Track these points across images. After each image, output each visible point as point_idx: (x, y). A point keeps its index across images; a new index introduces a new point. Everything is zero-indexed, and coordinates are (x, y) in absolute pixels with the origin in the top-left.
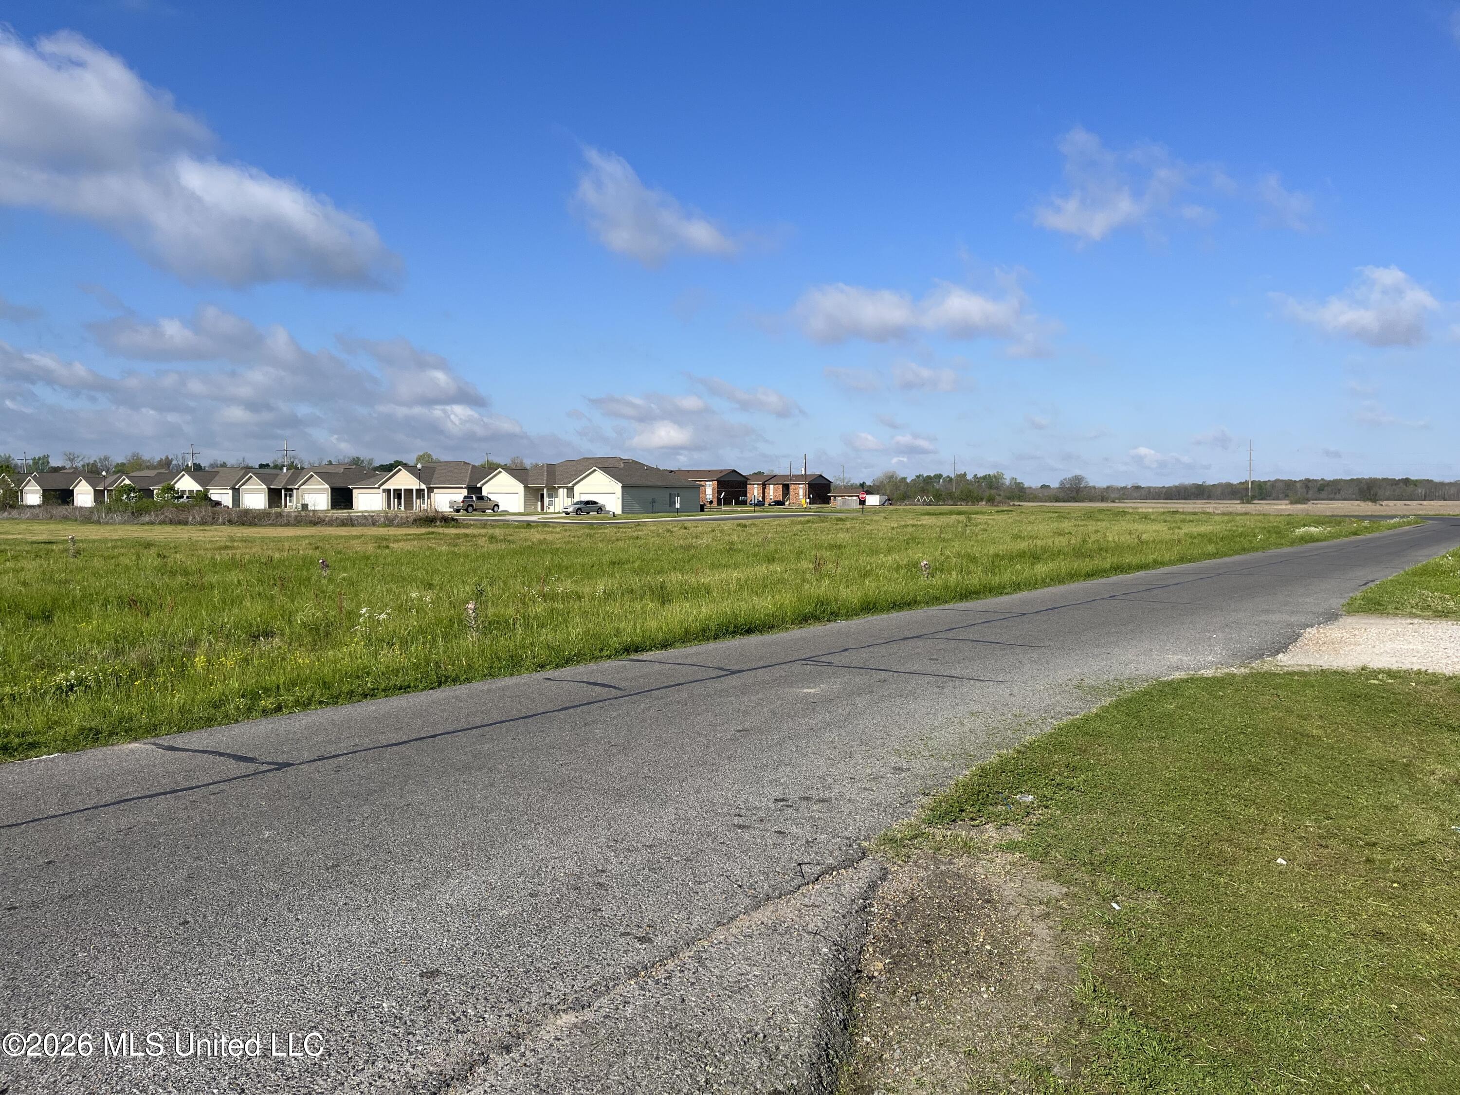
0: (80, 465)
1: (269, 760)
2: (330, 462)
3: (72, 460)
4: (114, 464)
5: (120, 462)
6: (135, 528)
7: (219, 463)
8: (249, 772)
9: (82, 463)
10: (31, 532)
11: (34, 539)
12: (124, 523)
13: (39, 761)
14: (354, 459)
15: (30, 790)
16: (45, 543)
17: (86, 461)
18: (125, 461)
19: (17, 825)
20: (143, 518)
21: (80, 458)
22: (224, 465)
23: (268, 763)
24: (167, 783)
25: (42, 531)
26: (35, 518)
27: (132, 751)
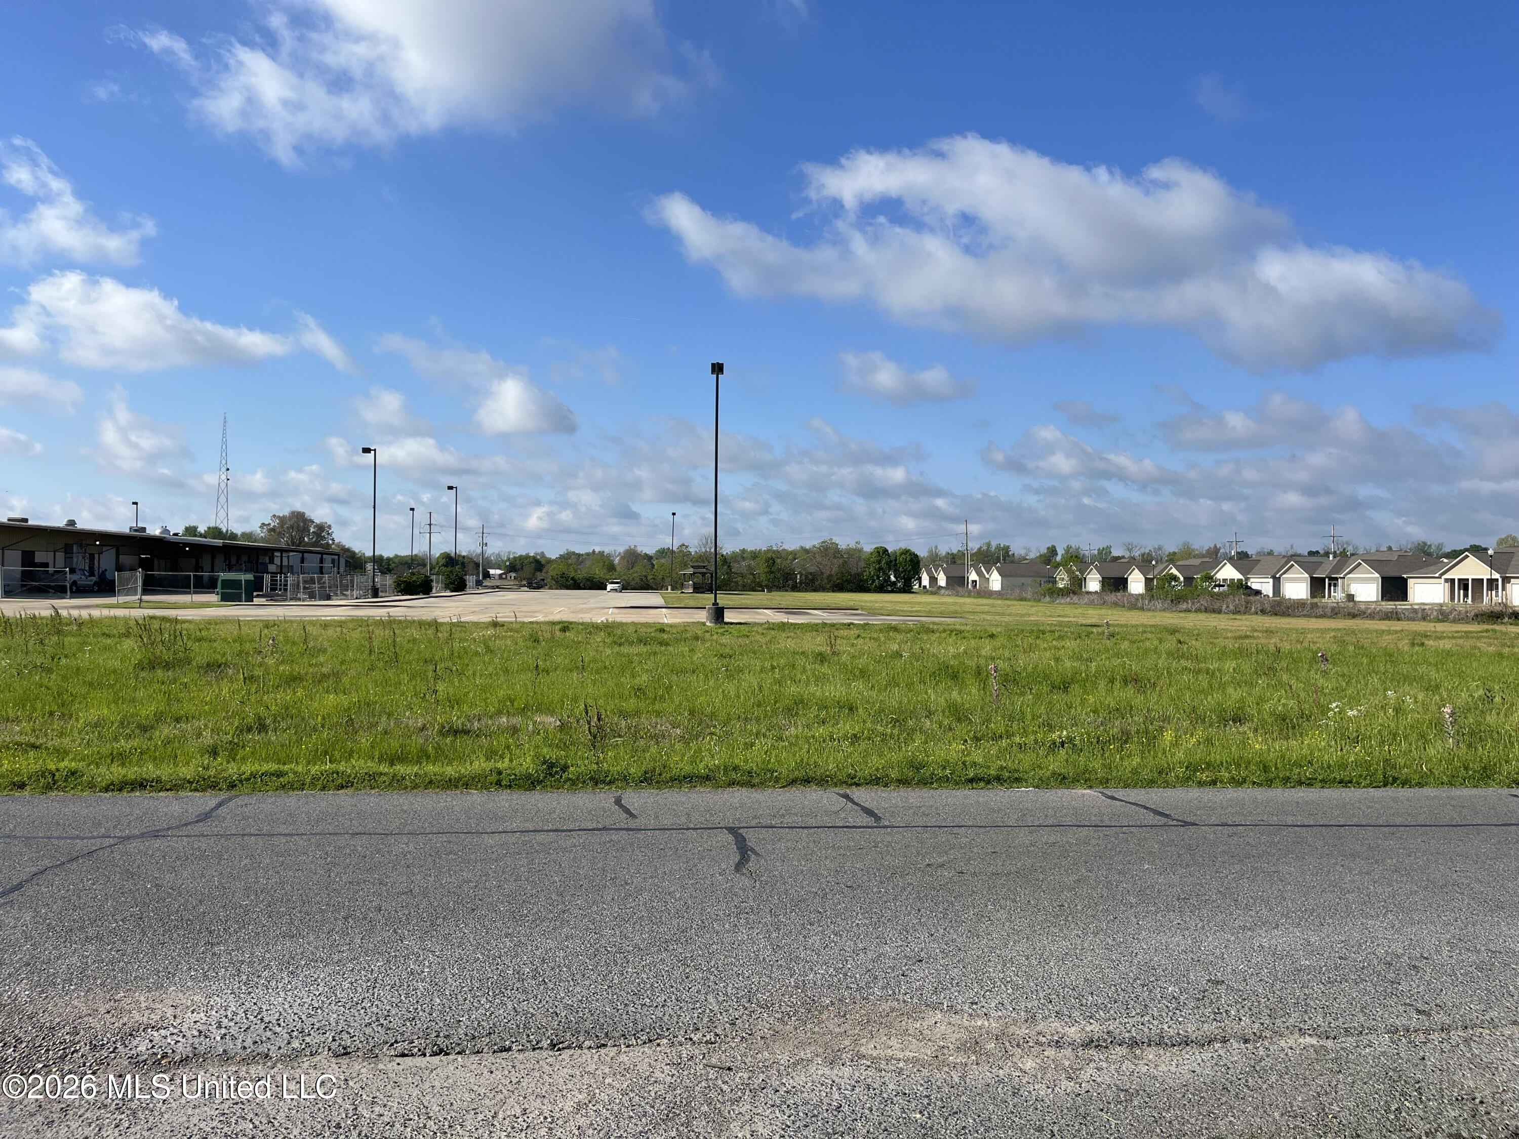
0: (1137, 554)
1: (1180, 818)
2: (1390, 548)
3: (1130, 550)
4: (1167, 553)
5: (1172, 551)
6: (1172, 615)
7: (1266, 550)
8: (1160, 823)
9: (1139, 552)
10: (1083, 615)
11: (1084, 622)
12: (1164, 610)
13: (1018, 791)
14: (1419, 544)
15: (1002, 808)
16: (1091, 626)
17: (1143, 551)
18: (1176, 551)
19: (985, 827)
20: (1181, 606)
21: (1138, 548)
22: (1270, 553)
23: (1178, 820)
24: (1095, 820)
25: (1093, 615)
26: (1091, 603)
27: (1083, 795)
